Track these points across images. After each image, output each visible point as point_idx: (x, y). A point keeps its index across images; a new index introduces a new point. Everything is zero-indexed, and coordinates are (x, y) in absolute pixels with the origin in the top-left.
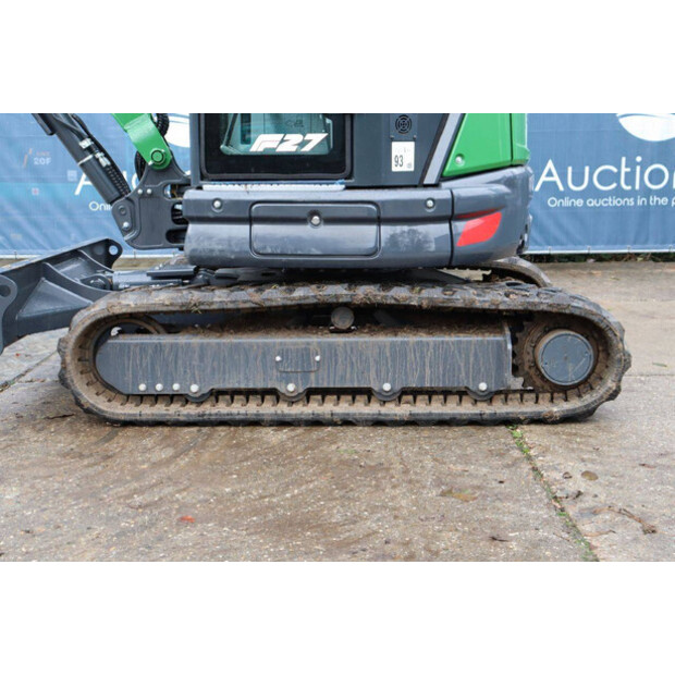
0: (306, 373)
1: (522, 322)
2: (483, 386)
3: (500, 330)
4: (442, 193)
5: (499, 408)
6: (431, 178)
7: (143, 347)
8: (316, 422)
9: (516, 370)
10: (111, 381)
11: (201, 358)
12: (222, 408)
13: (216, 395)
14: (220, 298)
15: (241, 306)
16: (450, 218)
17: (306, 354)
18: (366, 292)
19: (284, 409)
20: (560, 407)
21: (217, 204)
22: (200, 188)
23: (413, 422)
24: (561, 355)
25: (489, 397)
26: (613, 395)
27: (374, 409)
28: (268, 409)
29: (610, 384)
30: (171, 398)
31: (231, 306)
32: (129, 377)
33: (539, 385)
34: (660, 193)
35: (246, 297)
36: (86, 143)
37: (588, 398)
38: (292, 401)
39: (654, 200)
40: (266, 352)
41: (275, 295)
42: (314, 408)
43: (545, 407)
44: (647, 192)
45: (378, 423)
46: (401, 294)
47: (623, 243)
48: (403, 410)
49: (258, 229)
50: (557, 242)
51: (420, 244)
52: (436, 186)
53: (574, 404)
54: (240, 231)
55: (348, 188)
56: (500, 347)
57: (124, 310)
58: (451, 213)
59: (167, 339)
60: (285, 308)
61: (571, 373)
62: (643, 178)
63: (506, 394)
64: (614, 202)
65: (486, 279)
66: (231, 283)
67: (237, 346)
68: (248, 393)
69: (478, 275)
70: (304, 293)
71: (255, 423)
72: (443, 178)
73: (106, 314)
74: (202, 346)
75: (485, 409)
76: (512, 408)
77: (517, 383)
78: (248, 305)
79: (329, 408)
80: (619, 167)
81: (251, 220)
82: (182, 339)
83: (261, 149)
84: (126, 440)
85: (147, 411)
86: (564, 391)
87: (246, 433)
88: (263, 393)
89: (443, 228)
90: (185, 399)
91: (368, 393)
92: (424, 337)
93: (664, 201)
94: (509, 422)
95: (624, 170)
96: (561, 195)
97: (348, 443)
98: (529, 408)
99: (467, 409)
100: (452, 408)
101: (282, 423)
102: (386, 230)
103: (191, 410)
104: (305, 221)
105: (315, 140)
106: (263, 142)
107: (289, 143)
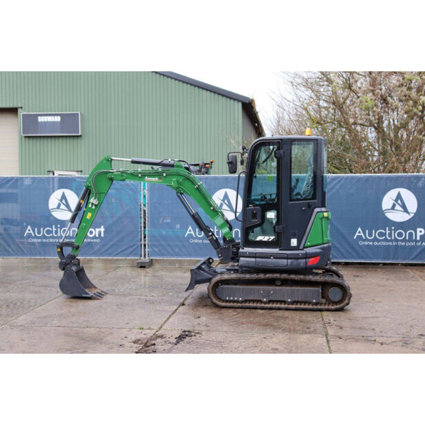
0: (269, 296)
1: (325, 285)
2: (314, 301)
3: (318, 287)
4: (303, 252)
5: (319, 307)
6: (301, 247)
7: (228, 288)
8: (271, 309)
9: (323, 297)
10: (219, 296)
11: (242, 291)
12: (247, 304)
13: (245, 301)
14: (248, 276)
15: (253, 278)
16: (306, 258)
17: (269, 291)
18: (284, 276)
19: (263, 305)
20: (335, 307)
21: (248, 253)
22: (243, 249)
23: (296, 310)
24: (334, 294)
25: (316, 304)
26: (348, 304)
27: (286, 306)
28: (259, 305)
29: (347, 301)
30: (234, 301)
31: (250, 278)
32: (224, 296)
33: (330, 302)
34: (402, 241)
35: (254, 276)
36: (210, 234)
37: (341, 305)
38: (265, 303)
39: (400, 243)
40: (259, 290)
41: (262, 276)
42: (270, 305)
43: (331, 307)
44: (397, 240)
45: (287, 309)
46: (293, 276)
47: (388, 259)
48: (294, 306)
49: (257, 259)
50: (363, 258)
51: (299, 264)
52: (302, 249)
53: (338, 306)
54: (254, 259)
55: (280, 250)
56: (319, 291)
58: (307, 256)
59: (234, 286)
60: (264, 279)
61: (337, 299)
62: (395, 235)
63: (321, 304)
64: (384, 243)
65: (323, 272)
66: (249, 272)
67: (252, 288)
68: (254, 301)
69: (320, 271)
70: (268, 276)
71: (256, 308)
72: (304, 247)
74: (243, 289)
75: (315, 307)
76: (322, 307)
77: (324, 301)
78: (255, 278)
79: (274, 305)
80: (385, 230)
81: (256, 257)
82: (238, 287)
83: (258, 240)
84: (223, 311)
85: (228, 304)
86: (336, 303)
87: (254, 311)
88: (258, 301)
89: (304, 260)
90: (238, 302)
91: (285, 302)
92: (299, 288)
93: (403, 244)
94: (321, 310)
95: (388, 232)
96: (364, 240)
97: (279, 313)
98: (326, 307)
99: (310, 307)
100: (306, 306)
101: (262, 308)
102: (289, 261)
103: (239, 304)
104: (269, 258)
105: (272, 238)
106: (260, 238)
107: (266, 239)
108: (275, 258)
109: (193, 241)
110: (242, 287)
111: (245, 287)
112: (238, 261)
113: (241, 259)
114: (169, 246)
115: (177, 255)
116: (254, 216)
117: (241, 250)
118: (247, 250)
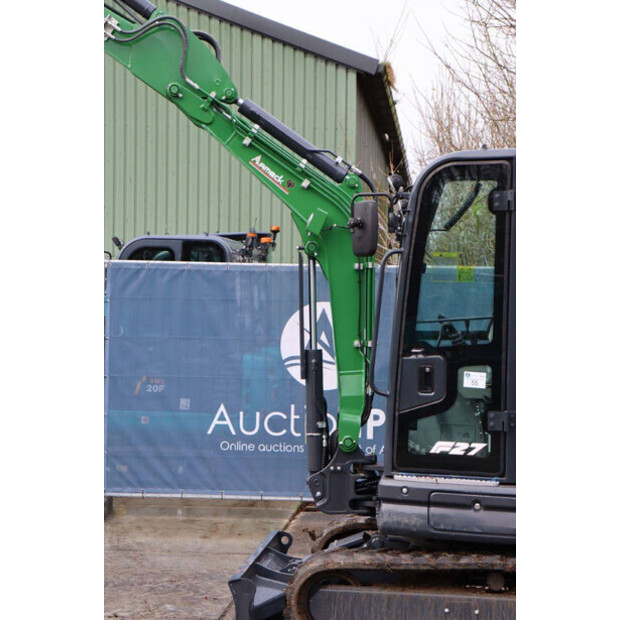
7: (346, 595)
11: (388, 606)
14: (406, 560)
15: (422, 568)
17: (467, 609)
21: (405, 490)
22: (391, 477)
31: (414, 568)
35: (426, 561)
40: (438, 604)
41: (447, 561)
49: (433, 510)
54: (423, 510)
55: (501, 484)
57: (336, 567)
59: (364, 591)
60: (453, 571)
67: (416, 598)
70: (467, 561)
73: (323, 569)
74: (389, 598)
78: (426, 568)
81: (429, 504)
82: (375, 591)
83: (438, 452)
104: (469, 506)
105: (478, 447)
106: (440, 447)
107: (459, 449)
108: (487, 508)
109: (230, 447)
110: (385, 592)
111: (397, 593)
112: (372, 512)
113: (385, 507)
114: (161, 458)
115: (183, 484)
116: (426, 381)
117: (384, 482)
118: (403, 480)
